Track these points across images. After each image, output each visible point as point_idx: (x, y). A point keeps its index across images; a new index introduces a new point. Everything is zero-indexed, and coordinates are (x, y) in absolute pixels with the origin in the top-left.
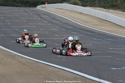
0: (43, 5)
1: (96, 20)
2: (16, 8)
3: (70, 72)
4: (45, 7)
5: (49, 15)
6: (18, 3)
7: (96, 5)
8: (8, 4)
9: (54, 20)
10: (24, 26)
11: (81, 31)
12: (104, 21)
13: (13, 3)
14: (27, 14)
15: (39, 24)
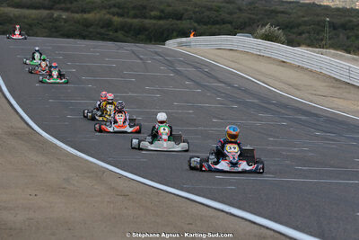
0: (184, 39)
1: (325, 81)
2: (110, 44)
3: (246, 220)
4: (187, 45)
5: (198, 65)
6: (116, 32)
7: (324, 42)
8: (91, 32)
9: (212, 80)
10: (130, 94)
11: (283, 111)
12: (344, 86)
13: (103, 31)
14: (139, 61)
15: (171, 88)
